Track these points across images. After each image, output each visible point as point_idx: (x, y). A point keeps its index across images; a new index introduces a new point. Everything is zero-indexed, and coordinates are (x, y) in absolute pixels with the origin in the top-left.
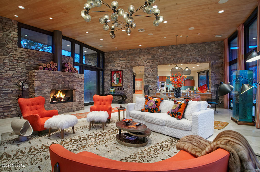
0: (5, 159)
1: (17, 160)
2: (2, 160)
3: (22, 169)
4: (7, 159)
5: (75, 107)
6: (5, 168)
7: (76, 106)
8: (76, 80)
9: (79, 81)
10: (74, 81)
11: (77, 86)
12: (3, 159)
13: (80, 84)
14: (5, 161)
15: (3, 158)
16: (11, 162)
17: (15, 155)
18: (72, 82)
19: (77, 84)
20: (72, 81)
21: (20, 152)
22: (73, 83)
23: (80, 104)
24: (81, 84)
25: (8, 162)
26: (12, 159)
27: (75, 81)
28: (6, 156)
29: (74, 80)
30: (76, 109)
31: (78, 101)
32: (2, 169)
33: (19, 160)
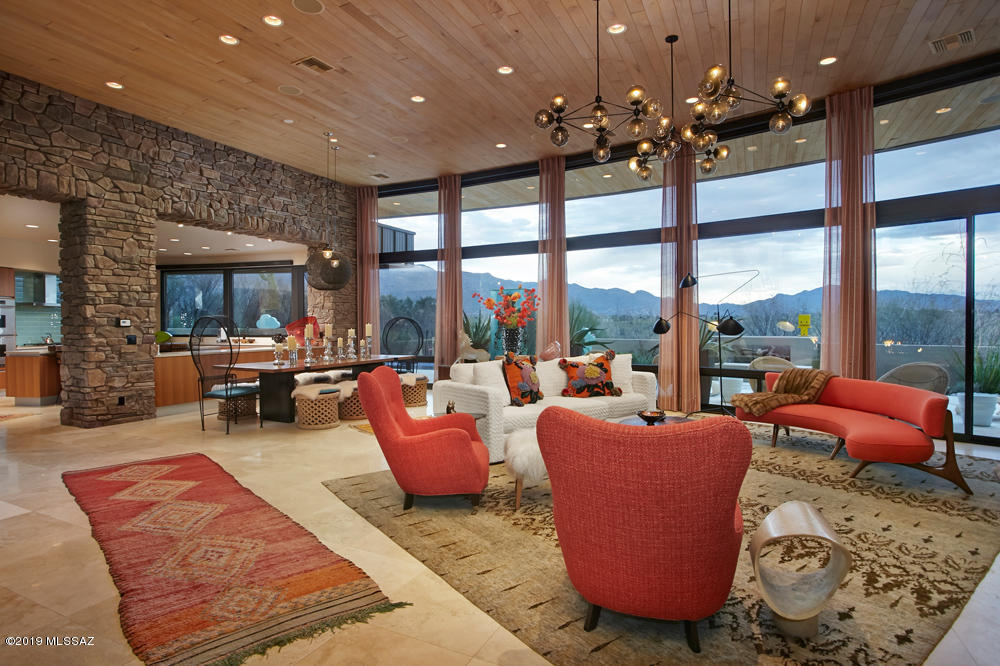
0: (941, 592)
1: (909, 568)
2: (950, 592)
3: (920, 546)
4: (935, 587)
6: (957, 570)
12: (947, 595)
14: (943, 586)
15: (942, 598)
16: (932, 573)
17: (898, 585)
21: (876, 585)
25: (937, 579)
26: (921, 580)
28: (929, 598)
32: (966, 572)
33: (906, 566)
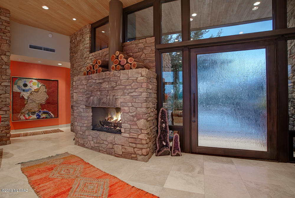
5: (120, 147)
7: (122, 145)
8: (121, 85)
9: (128, 87)
10: (116, 88)
11: (124, 99)
13: (132, 96)
18: (113, 91)
19: (124, 94)
20: (114, 89)
22: (115, 92)
23: (134, 145)
24: (134, 94)
27: (120, 89)
29: (117, 86)
30: (121, 154)
31: (127, 135)
